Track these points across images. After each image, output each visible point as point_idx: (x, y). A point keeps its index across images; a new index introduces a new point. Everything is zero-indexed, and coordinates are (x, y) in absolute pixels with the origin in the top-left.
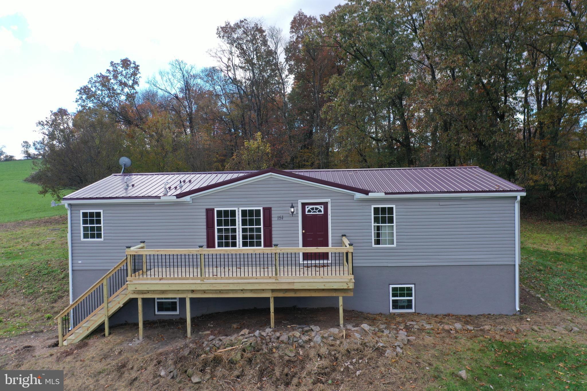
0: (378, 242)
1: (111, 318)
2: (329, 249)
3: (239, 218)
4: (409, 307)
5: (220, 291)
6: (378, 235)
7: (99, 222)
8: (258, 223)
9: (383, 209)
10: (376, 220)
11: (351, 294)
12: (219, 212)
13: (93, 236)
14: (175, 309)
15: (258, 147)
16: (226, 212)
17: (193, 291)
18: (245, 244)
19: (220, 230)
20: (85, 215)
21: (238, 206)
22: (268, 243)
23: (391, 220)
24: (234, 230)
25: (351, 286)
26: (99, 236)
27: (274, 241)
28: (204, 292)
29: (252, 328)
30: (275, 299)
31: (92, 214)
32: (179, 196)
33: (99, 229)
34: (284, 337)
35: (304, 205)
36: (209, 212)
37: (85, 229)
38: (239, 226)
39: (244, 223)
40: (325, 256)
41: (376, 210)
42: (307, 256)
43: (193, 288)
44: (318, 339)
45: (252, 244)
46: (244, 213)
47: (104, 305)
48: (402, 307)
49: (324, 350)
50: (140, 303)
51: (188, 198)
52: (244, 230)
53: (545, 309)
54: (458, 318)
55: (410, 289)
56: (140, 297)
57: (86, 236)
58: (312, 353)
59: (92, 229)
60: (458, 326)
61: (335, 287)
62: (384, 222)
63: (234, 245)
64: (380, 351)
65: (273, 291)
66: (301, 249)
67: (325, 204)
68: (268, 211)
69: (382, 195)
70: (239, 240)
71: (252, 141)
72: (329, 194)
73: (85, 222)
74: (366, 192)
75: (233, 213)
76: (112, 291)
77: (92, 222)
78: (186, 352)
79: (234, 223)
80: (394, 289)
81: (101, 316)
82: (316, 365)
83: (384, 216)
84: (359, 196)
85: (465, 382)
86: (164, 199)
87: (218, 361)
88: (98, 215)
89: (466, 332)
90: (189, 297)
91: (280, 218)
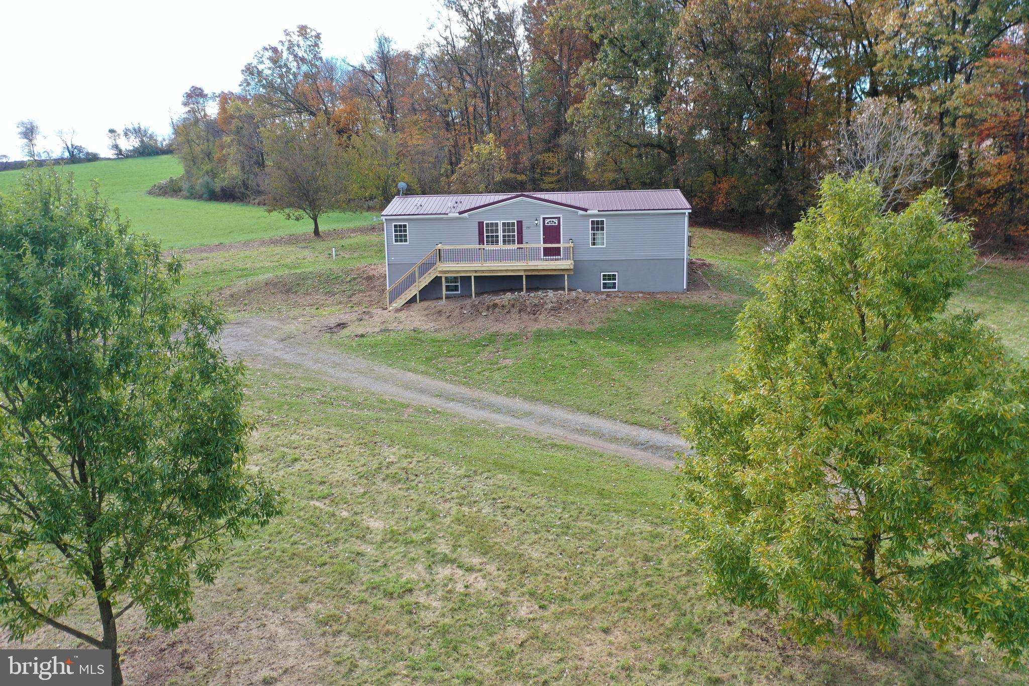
0: (594, 244)
1: (421, 292)
2: (561, 245)
3: (500, 228)
4: (615, 287)
5: (494, 271)
6: (594, 239)
7: (405, 231)
8: (513, 231)
9: (598, 222)
10: (593, 229)
11: (572, 273)
12: (487, 225)
13: (401, 241)
14: (457, 290)
15: (491, 153)
16: (492, 224)
17: (476, 271)
18: (504, 244)
19: (487, 237)
20: (396, 226)
21: (500, 220)
22: (521, 242)
23: (602, 229)
24: (497, 236)
25: (572, 267)
26: (406, 241)
27: (524, 240)
28: (483, 271)
29: (512, 290)
30: (526, 275)
31: (400, 226)
32: (460, 213)
33: (406, 236)
34: (532, 295)
35: (544, 219)
36: (481, 224)
37: (396, 236)
38: (500, 234)
39: (504, 231)
40: (558, 249)
41: (593, 222)
42: (546, 249)
43: (477, 269)
44: (551, 295)
45: (509, 244)
46: (504, 224)
47: (416, 284)
48: (609, 288)
49: (555, 300)
50: (443, 280)
51: (466, 215)
52: (504, 236)
53: (707, 288)
54: (643, 293)
55: (614, 275)
56: (443, 275)
57: (396, 241)
58: (548, 301)
59: (401, 236)
60: (640, 295)
61: (563, 268)
62: (598, 230)
63: (497, 244)
65: (525, 270)
66: (542, 245)
67: (559, 218)
68: (520, 223)
69: (596, 212)
70: (501, 241)
71: (482, 145)
72: (561, 211)
73: (396, 231)
74: (586, 210)
75: (497, 224)
76: (422, 274)
77: (401, 231)
78: (477, 303)
79: (497, 231)
80: (604, 276)
81: (414, 291)
82: (550, 306)
83: (598, 226)
84: (581, 212)
85: (629, 313)
86: (450, 215)
87: (495, 306)
88: (405, 226)
89: (644, 298)
90: (473, 275)
91: (528, 228)
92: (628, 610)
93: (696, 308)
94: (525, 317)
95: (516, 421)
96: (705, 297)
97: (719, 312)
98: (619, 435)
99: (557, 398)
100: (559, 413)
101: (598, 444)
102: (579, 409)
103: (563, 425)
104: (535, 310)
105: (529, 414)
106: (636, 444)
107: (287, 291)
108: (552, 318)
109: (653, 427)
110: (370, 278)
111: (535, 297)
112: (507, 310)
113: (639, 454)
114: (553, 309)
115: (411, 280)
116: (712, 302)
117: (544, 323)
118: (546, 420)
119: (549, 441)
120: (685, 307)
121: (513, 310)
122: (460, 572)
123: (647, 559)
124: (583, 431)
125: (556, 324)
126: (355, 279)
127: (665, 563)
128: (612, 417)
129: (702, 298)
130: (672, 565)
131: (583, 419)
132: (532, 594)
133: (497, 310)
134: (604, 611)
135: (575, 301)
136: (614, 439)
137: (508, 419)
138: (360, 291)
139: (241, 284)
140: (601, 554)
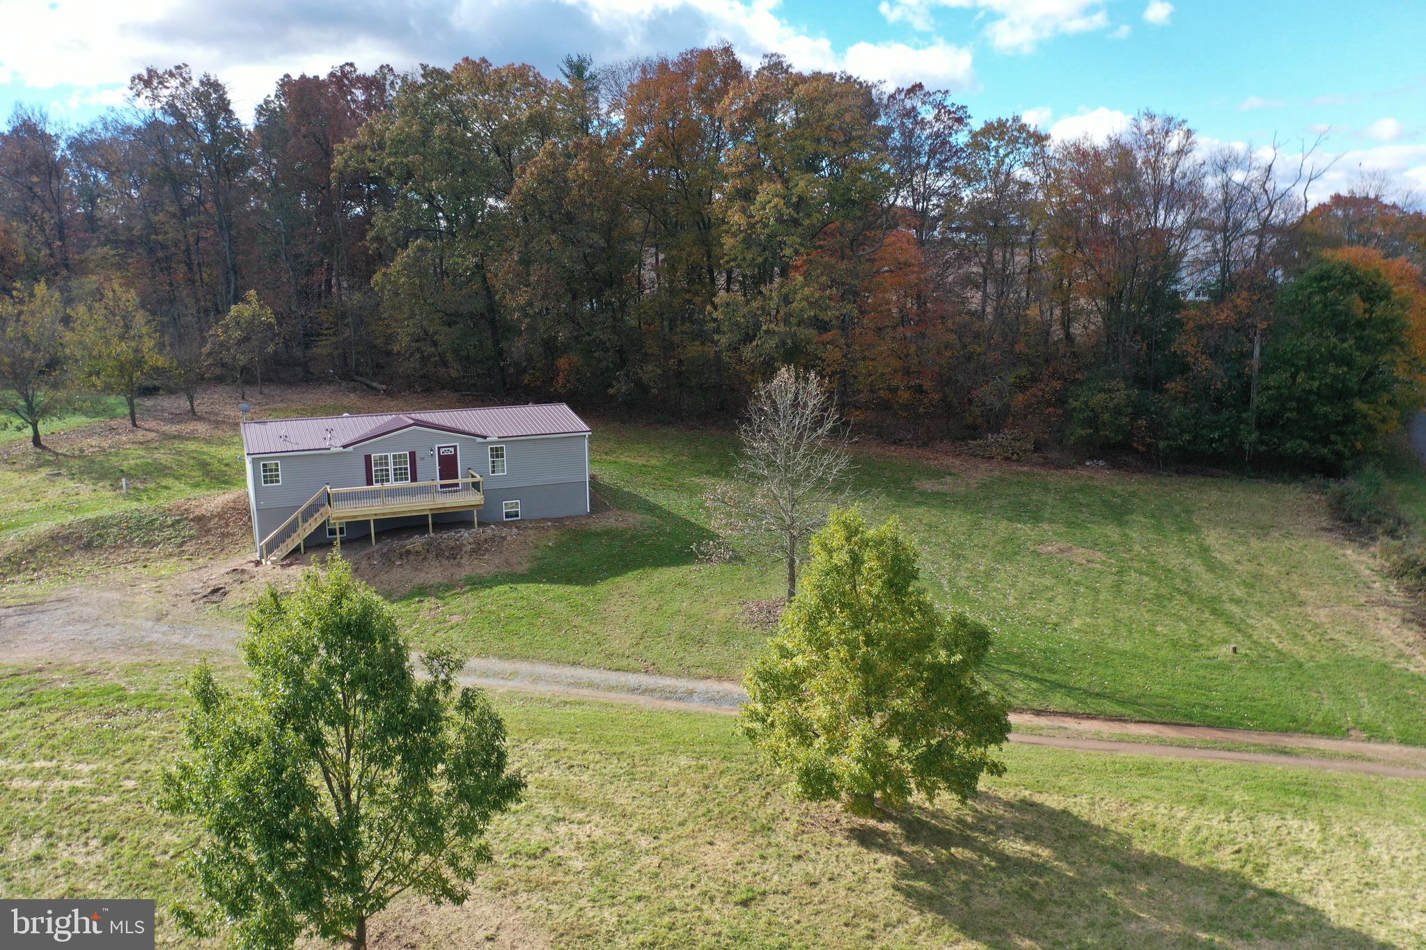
0: (493, 472)
1: (305, 540)
2: (460, 480)
3: (391, 461)
4: (517, 515)
6: (494, 466)
7: (277, 471)
8: (405, 463)
9: (497, 448)
10: (492, 456)
11: (480, 508)
12: (375, 457)
13: (272, 482)
14: (342, 533)
16: (381, 457)
17: (374, 514)
18: (396, 480)
19: (376, 471)
20: (264, 465)
21: (390, 452)
22: (414, 479)
23: (502, 456)
24: (387, 470)
25: (481, 503)
26: (277, 481)
27: (419, 477)
28: (382, 513)
29: (419, 533)
31: (271, 465)
32: (344, 447)
33: (277, 476)
34: (445, 536)
35: (439, 448)
36: (368, 458)
37: (266, 477)
38: (391, 467)
39: (395, 463)
40: (457, 485)
41: (492, 449)
42: (442, 486)
43: (377, 512)
44: (465, 534)
45: (401, 479)
46: (394, 456)
47: (299, 531)
48: (512, 517)
49: (471, 540)
51: (351, 448)
52: (395, 470)
53: (608, 509)
54: (550, 520)
55: (517, 503)
56: (338, 521)
57: (266, 482)
58: (464, 542)
59: (271, 476)
60: (549, 523)
61: (469, 504)
62: (497, 457)
63: (388, 481)
64: (504, 538)
65: (429, 509)
66: (438, 481)
67: (455, 447)
68: (413, 455)
69: (496, 439)
70: (391, 477)
72: (455, 439)
73: (265, 471)
74: (485, 437)
75: (386, 457)
76: (306, 519)
77: (271, 471)
79: (387, 464)
80: (506, 504)
81: (296, 540)
82: (469, 547)
83: (497, 453)
84: (479, 440)
85: (551, 548)
86: (333, 450)
87: (408, 552)
88: (276, 465)
89: (556, 528)
90: (372, 518)
91: (422, 459)
92: (717, 826)
93: (611, 534)
94: (445, 562)
95: (510, 683)
96: (612, 520)
97: (633, 537)
98: (613, 683)
99: (532, 653)
100: (541, 669)
101: (604, 696)
102: (558, 662)
103: (557, 681)
104: (454, 553)
105: (514, 674)
106: (633, 690)
107: (88, 546)
108: (476, 562)
109: (635, 671)
110: (200, 519)
111: (448, 537)
112: (421, 557)
113: (642, 700)
114: (473, 551)
115: (292, 528)
116: (622, 526)
117: (468, 568)
118: (537, 679)
119: (557, 700)
120: (598, 535)
121: (431, 556)
122: (575, 826)
123: (706, 787)
124: (577, 684)
125: (484, 567)
126: (178, 522)
127: (721, 786)
128: (593, 666)
129: (610, 521)
130: (726, 787)
131: (569, 671)
132: (643, 831)
133: (412, 557)
134: (700, 830)
135: (492, 539)
136: (611, 688)
137: (501, 682)
138: (192, 538)
140: (671, 790)
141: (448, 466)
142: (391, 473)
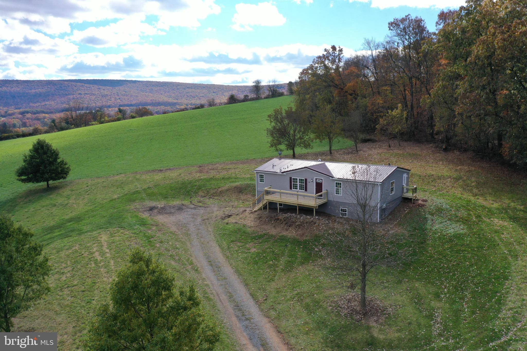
0: (337, 193)
3: (298, 181)
5: (286, 202)
6: (337, 191)
7: (263, 178)
8: (303, 183)
9: (338, 183)
10: (336, 186)
12: (293, 179)
13: (262, 181)
16: (295, 178)
17: (280, 201)
18: (300, 189)
19: (293, 184)
21: (298, 177)
22: (306, 190)
23: (341, 187)
24: (297, 185)
27: (308, 189)
30: (299, 206)
31: (261, 175)
32: (282, 173)
35: (316, 179)
36: (291, 178)
37: (260, 179)
38: (298, 183)
39: (300, 182)
40: (322, 195)
41: (336, 183)
44: (302, 218)
45: (302, 189)
46: (300, 179)
47: (262, 202)
50: (268, 203)
51: (285, 174)
52: (300, 185)
55: (346, 210)
56: (268, 201)
57: (260, 181)
58: (299, 221)
61: (311, 205)
62: (338, 187)
65: (298, 204)
67: (322, 179)
68: (306, 180)
69: (337, 179)
70: (298, 188)
72: (322, 176)
73: (260, 177)
75: (297, 179)
83: (338, 185)
84: (331, 178)
86: (279, 173)
87: (279, 219)
88: (263, 175)
90: (280, 203)
91: (309, 182)
94: (285, 227)
104: (291, 224)
107: (240, 192)
108: (293, 230)
112: (280, 222)
114: (298, 225)
115: (260, 200)
117: (288, 232)
121: (283, 223)
125: (292, 234)
133: (277, 222)
139: (228, 185)
141: (319, 187)
142: (298, 186)
